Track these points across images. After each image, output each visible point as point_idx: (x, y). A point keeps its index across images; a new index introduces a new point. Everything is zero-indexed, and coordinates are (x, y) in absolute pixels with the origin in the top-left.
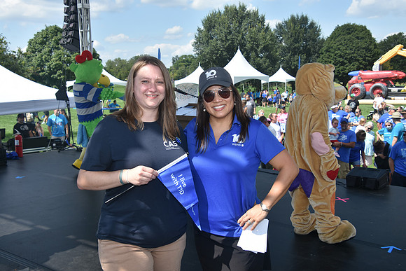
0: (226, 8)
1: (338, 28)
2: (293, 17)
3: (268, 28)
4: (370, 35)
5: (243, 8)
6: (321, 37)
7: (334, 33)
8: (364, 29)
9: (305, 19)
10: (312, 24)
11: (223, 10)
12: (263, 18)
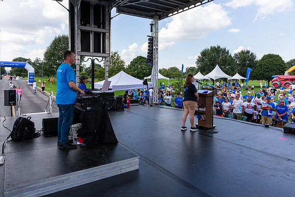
0: (211, 47)
1: (265, 56)
2: (242, 51)
3: (230, 55)
4: (281, 59)
5: (219, 47)
6: (256, 59)
7: (263, 58)
8: (278, 56)
9: (248, 52)
10: (252, 54)
11: (210, 48)
12: (228, 51)
